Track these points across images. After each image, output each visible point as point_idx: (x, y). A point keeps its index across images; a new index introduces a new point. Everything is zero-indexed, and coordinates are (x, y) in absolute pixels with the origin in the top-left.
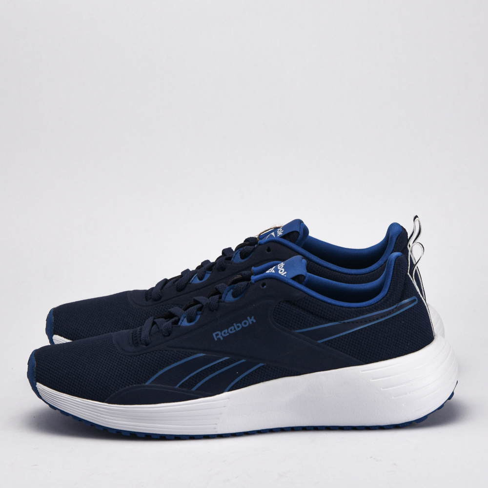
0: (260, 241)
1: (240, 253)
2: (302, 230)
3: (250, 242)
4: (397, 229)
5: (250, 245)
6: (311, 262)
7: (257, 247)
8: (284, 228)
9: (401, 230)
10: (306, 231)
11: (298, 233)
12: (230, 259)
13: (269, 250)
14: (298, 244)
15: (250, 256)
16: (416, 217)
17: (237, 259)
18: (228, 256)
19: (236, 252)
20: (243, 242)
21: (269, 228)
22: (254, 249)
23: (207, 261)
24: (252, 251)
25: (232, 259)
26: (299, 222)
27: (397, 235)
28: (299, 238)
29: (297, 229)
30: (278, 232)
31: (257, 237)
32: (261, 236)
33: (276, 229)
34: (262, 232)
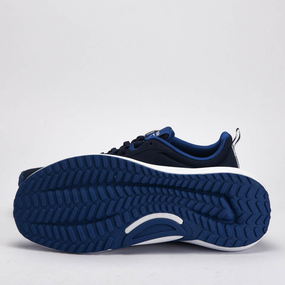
0: (146, 139)
1: (134, 145)
2: (171, 133)
3: (140, 138)
4: (226, 135)
5: (140, 140)
6: (175, 152)
7: (144, 142)
8: (161, 131)
9: (229, 136)
10: (173, 134)
11: (168, 135)
12: (128, 148)
13: (151, 144)
14: (168, 141)
15: (139, 147)
16: (238, 129)
17: (132, 148)
18: (127, 146)
19: (132, 144)
20: (136, 138)
21: (152, 131)
22: (142, 142)
23: (115, 148)
24: (141, 144)
26: (169, 129)
27: (226, 139)
28: (169, 138)
29: (168, 132)
30: (157, 133)
31: (144, 136)
33: (156, 132)
34: (147, 133)
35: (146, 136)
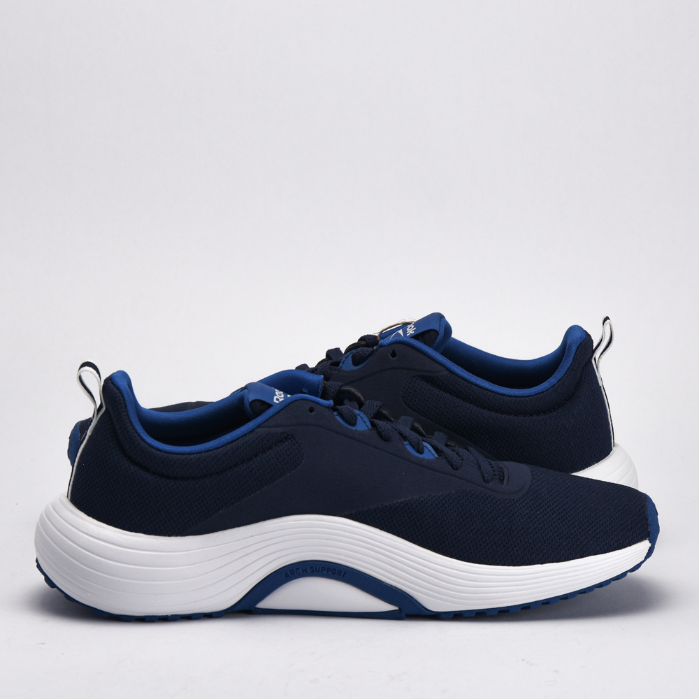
0: (381, 342)
1: (352, 357)
2: (443, 329)
3: (367, 341)
4: (578, 334)
5: (367, 346)
6: (453, 375)
7: (377, 350)
8: (417, 324)
9: (584, 337)
10: (448, 330)
11: (436, 332)
12: (337, 364)
13: (394, 354)
14: (436, 349)
15: (365, 364)
16: (607, 318)
17: (348, 366)
18: (334, 360)
19: (346, 355)
20: (356, 341)
21: (396, 323)
22: (373, 351)
23: (305, 366)
24: (370, 355)
25: (341, 365)
26: (439, 317)
27: (578, 343)
28: (438, 340)
29: (435, 326)
30: (408, 329)
31: (377, 335)
32: (384, 334)
33: (405, 325)
34: (385, 328)
35: (382, 336)
